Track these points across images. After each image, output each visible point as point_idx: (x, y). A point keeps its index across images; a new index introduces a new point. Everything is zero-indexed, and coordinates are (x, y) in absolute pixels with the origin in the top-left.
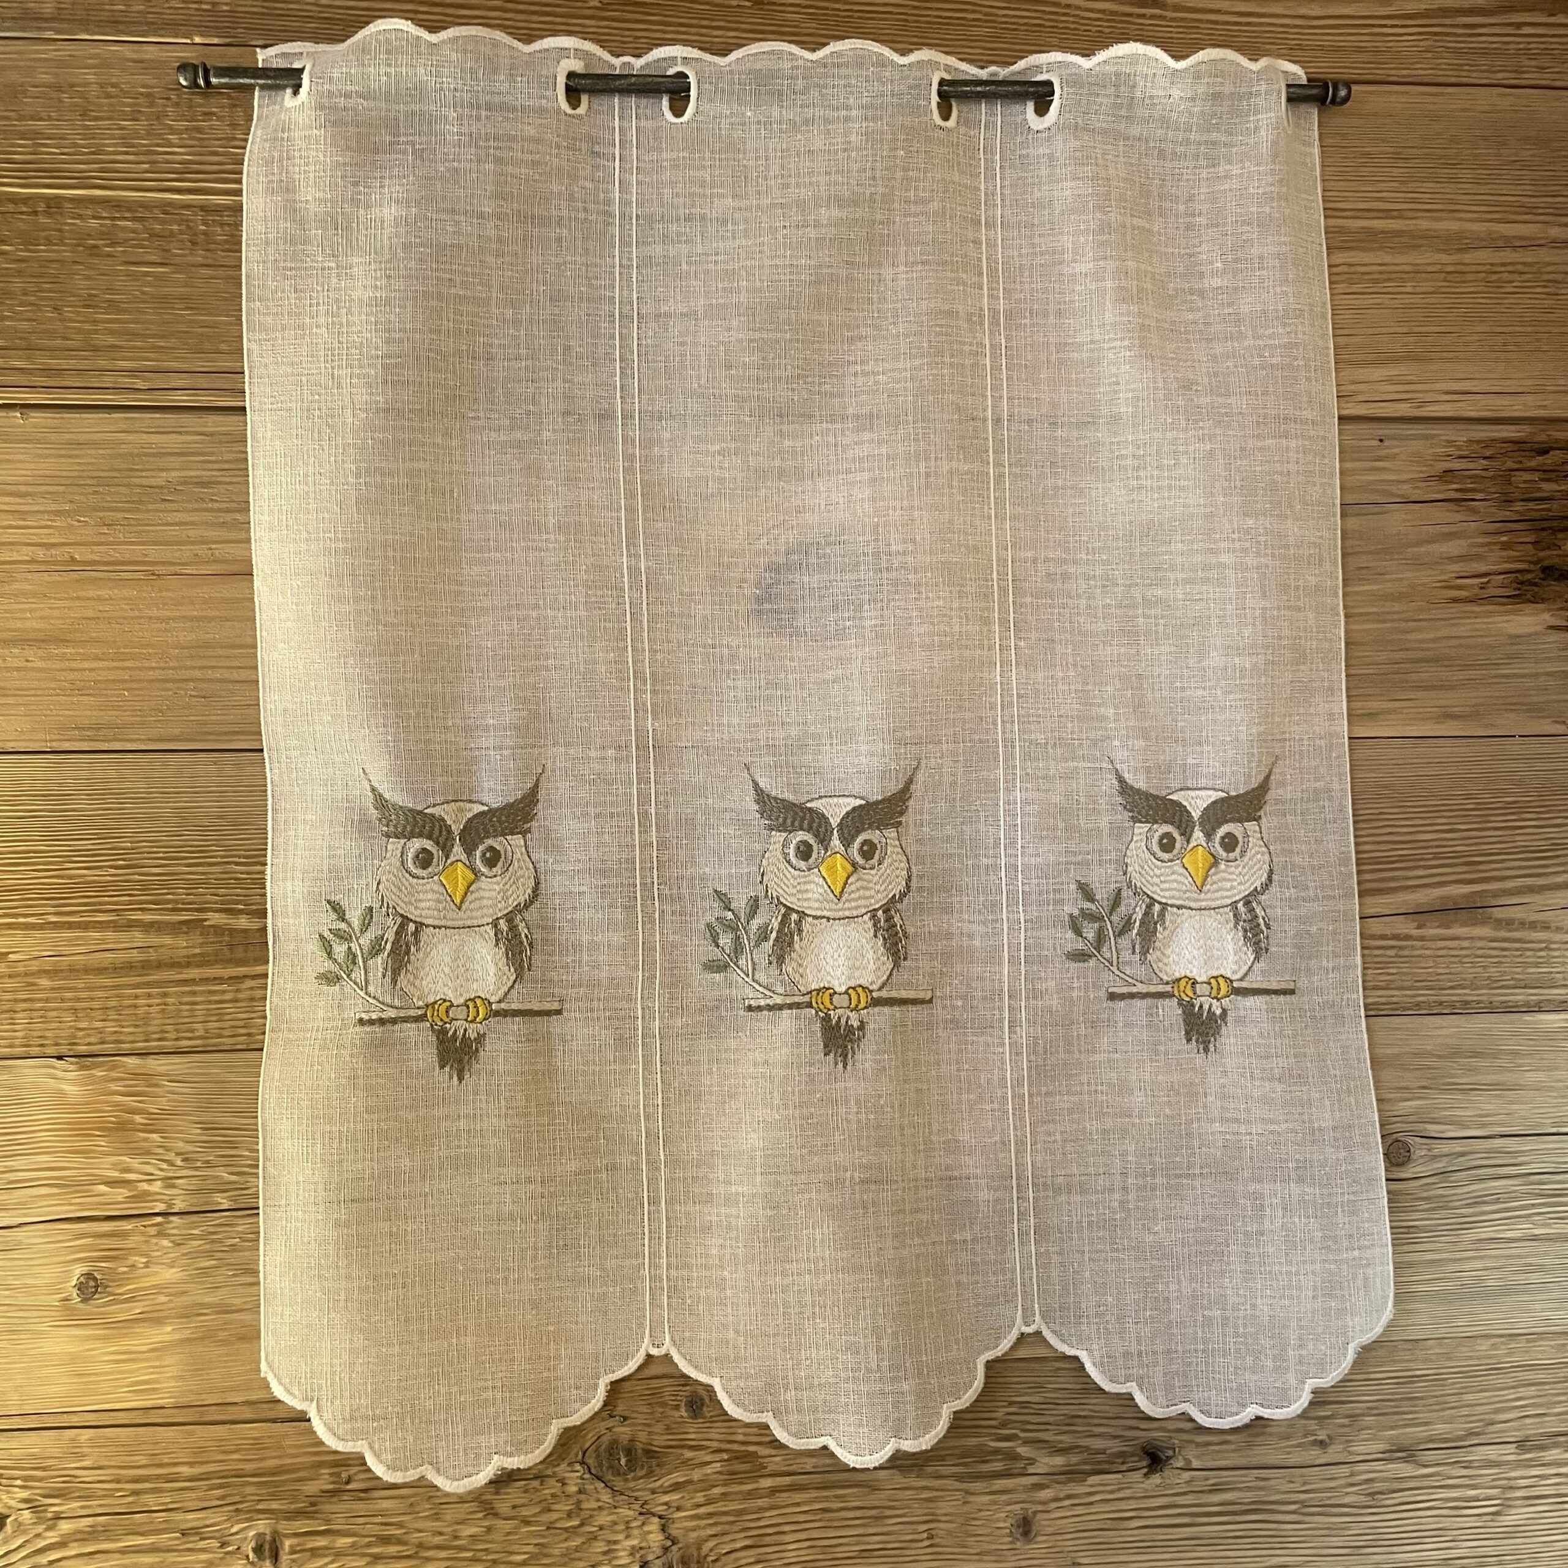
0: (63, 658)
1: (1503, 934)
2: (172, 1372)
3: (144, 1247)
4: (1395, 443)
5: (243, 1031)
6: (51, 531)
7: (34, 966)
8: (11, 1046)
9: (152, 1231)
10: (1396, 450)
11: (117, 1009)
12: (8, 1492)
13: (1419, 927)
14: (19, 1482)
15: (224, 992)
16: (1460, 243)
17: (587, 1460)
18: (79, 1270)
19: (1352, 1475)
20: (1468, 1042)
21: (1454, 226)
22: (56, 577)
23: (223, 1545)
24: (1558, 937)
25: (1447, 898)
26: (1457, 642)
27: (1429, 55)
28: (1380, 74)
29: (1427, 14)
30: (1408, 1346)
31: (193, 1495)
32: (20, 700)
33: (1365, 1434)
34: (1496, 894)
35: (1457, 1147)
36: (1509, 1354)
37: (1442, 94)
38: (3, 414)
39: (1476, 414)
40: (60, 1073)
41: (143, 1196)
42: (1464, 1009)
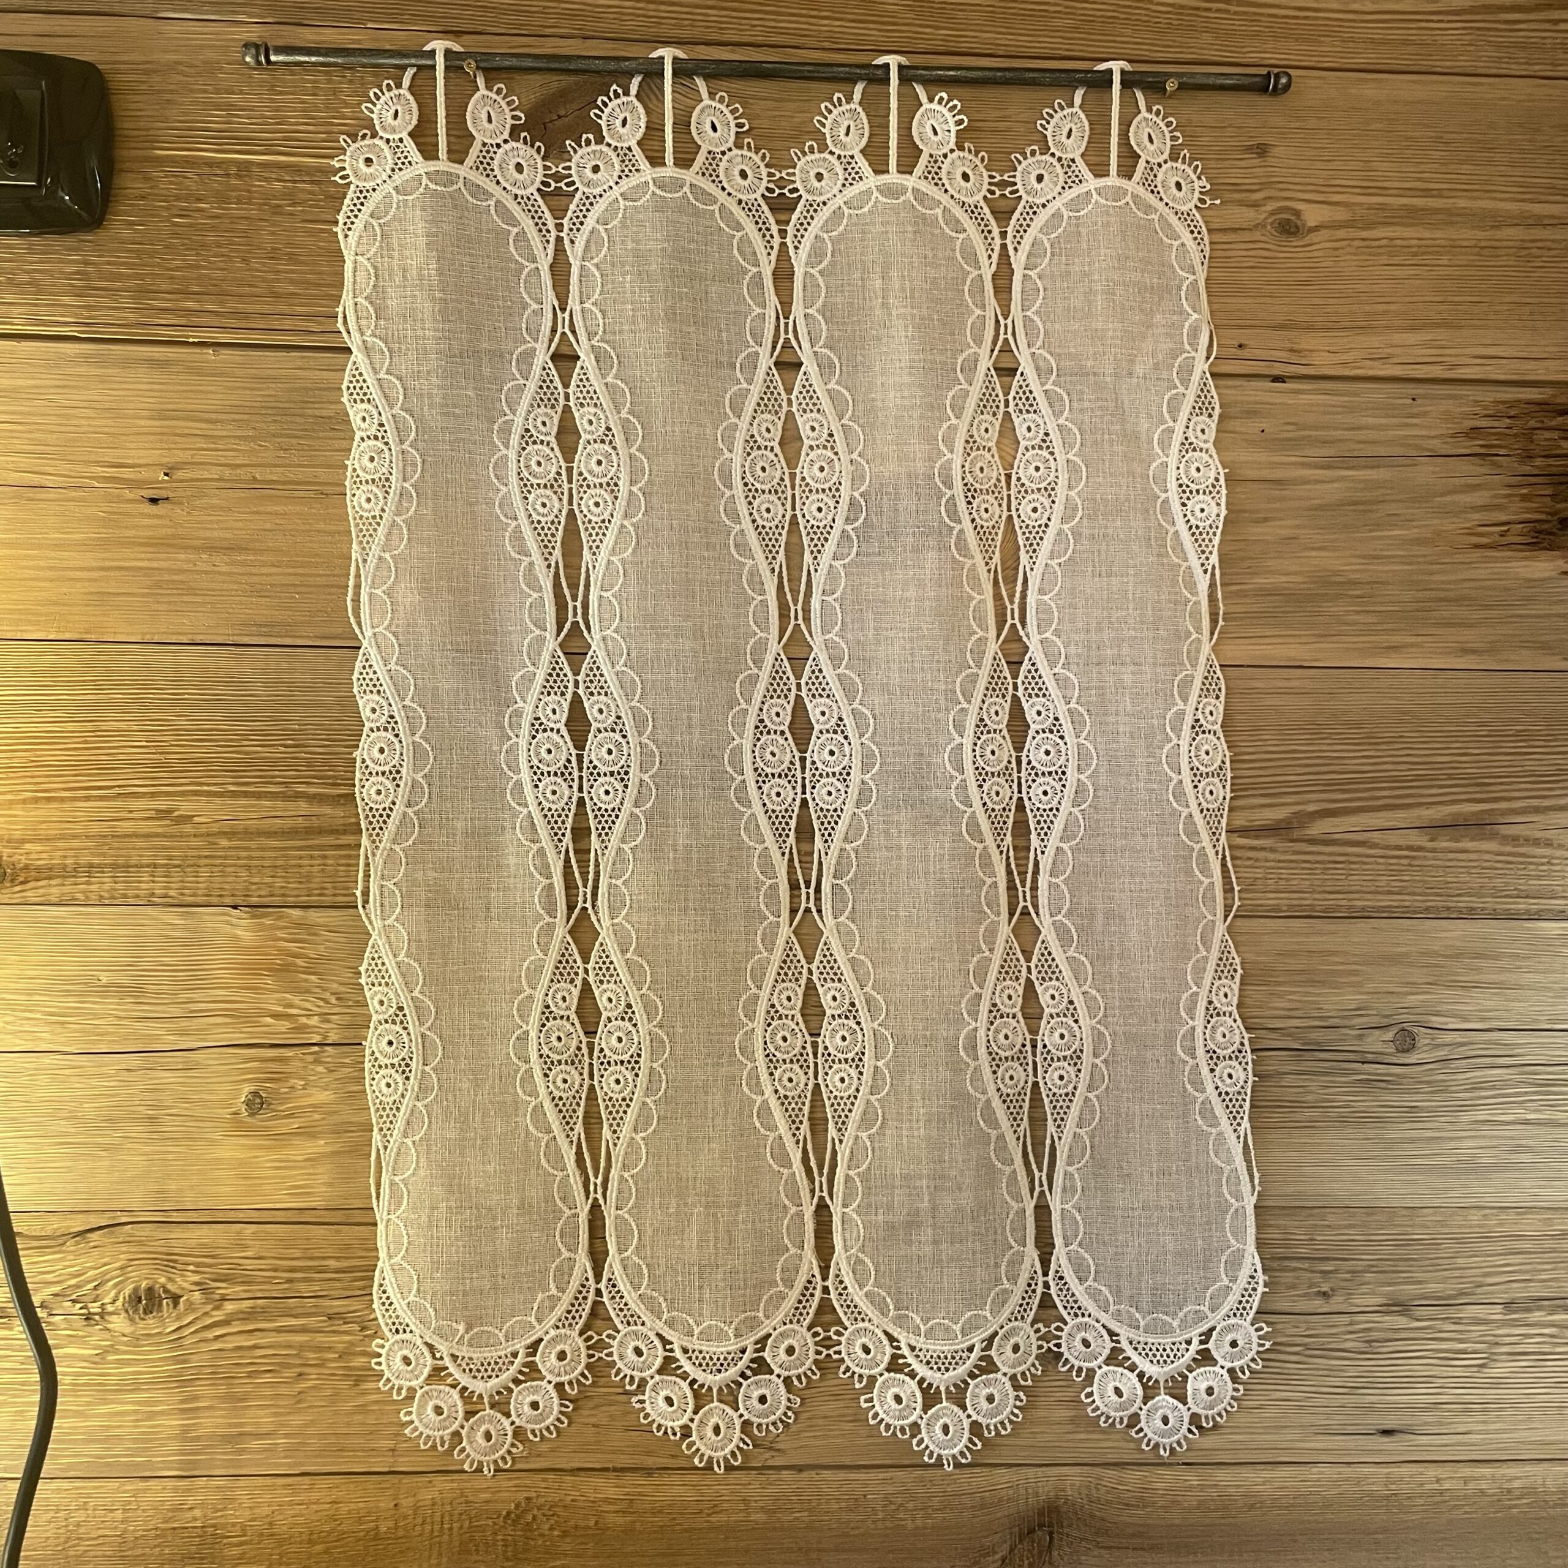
0: (244, 564)
1: (1508, 849)
2: (324, 1178)
3: (302, 1072)
4: (1428, 402)
6: (236, 453)
7: (216, 828)
8: (194, 895)
9: (310, 1058)
10: (1429, 408)
11: (285, 868)
12: (183, 1275)
13: (1432, 840)
14: (191, 1268)
16: (1497, 221)
18: (247, 1089)
19: (1351, 1324)
20: (1472, 945)
21: (1489, 205)
22: (240, 494)
23: (363, 1329)
24: (1558, 853)
25: (1458, 814)
26: (1477, 584)
27: (1472, 48)
28: (1425, 65)
29: (1472, 10)
30: (1404, 1212)
31: (338, 1284)
32: (207, 599)
33: (1365, 1289)
34: (1503, 813)
35: (1458, 1037)
36: (1500, 1225)
37: (1482, 84)
38: (197, 350)
39: (1502, 377)
40: (234, 921)
41: (302, 1029)
42: (1469, 914)
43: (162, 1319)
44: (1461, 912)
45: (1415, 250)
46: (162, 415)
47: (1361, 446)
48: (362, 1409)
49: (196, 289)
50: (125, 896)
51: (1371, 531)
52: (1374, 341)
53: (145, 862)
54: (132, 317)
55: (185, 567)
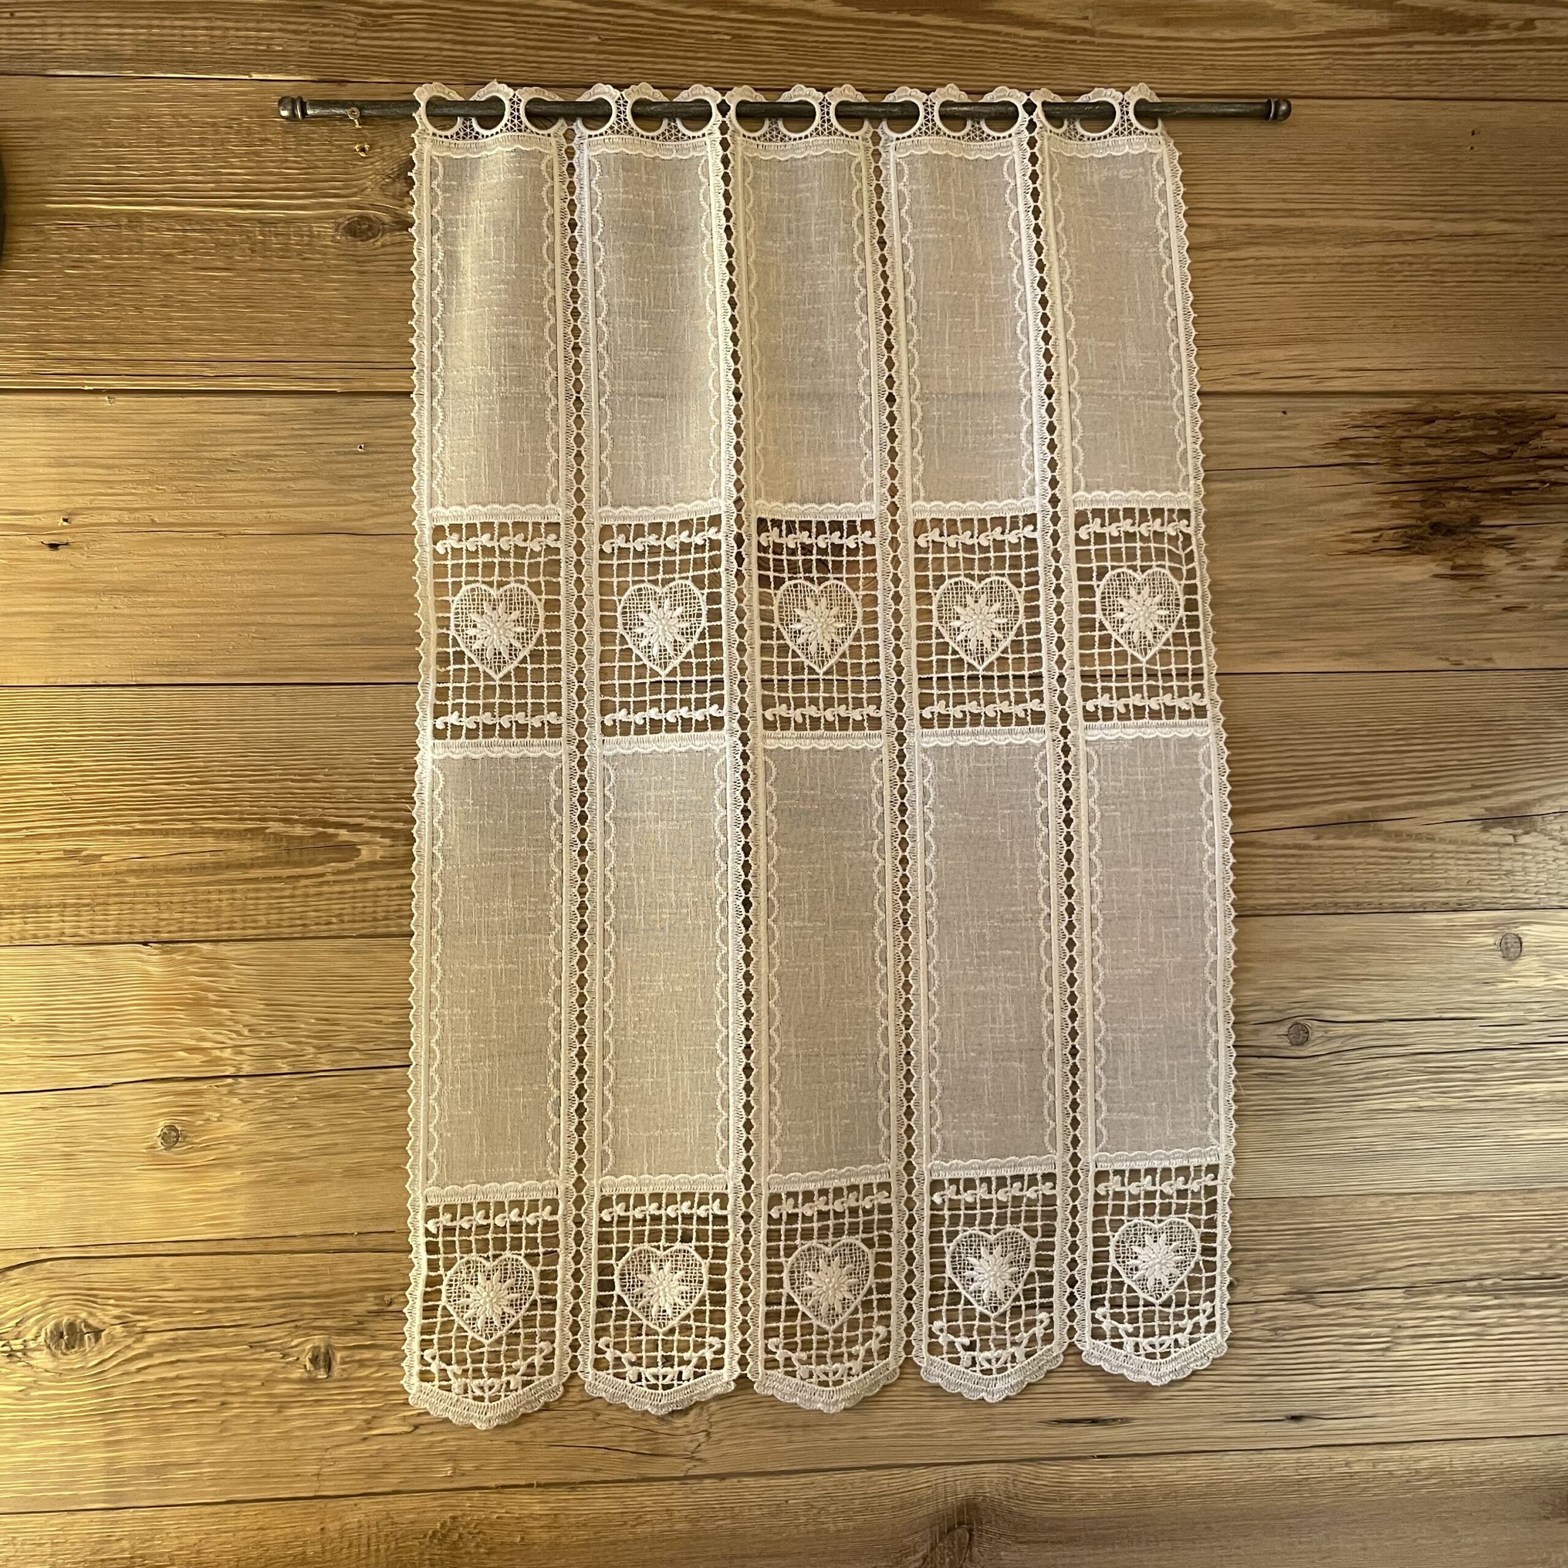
0: (146, 605)
1: (1392, 844)
2: (241, 1208)
3: (217, 1105)
4: (1298, 414)
5: (299, 922)
6: (134, 498)
7: (124, 866)
8: (104, 933)
9: (224, 1090)
10: (1298, 421)
11: (194, 903)
12: (104, 1310)
13: (1318, 838)
14: (112, 1302)
15: (282, 889)
16: (1357, 238)
18: (162, 1123)
19: (1257, 1313)
20: (1361, 938)
21: (1348, 222)
22: (138, 537)
23: (285, 1356)
24: (1440, 847)
25: (1342, 812)
26: (1352, 589)
27: (1329, 72)
29: (1329, 35)
30: (1305, 1202)
31: (259, 1313)
32: (109, 641)
33: (1270, 1278)
34: (1387, 810)
35: (1351, 1029)
36: (1398, 1209)
37: (1339, 107)
38: (93, 398)
39: (1367, 389)
40: (145, 957)
41: (217, 1061)
42: (1357, 910)
43: (84, 1354)
44: (1348, 907)
45: (1280, 268)
46: (60, 463)
47: (1236, 459)
48: (286, 1436)
49: (90, 338)
50: (35, 937)
51: (1248, 541)
52: (1244, 356)
53: (55, 901)
54: (28, 367)
55: (87, 610)
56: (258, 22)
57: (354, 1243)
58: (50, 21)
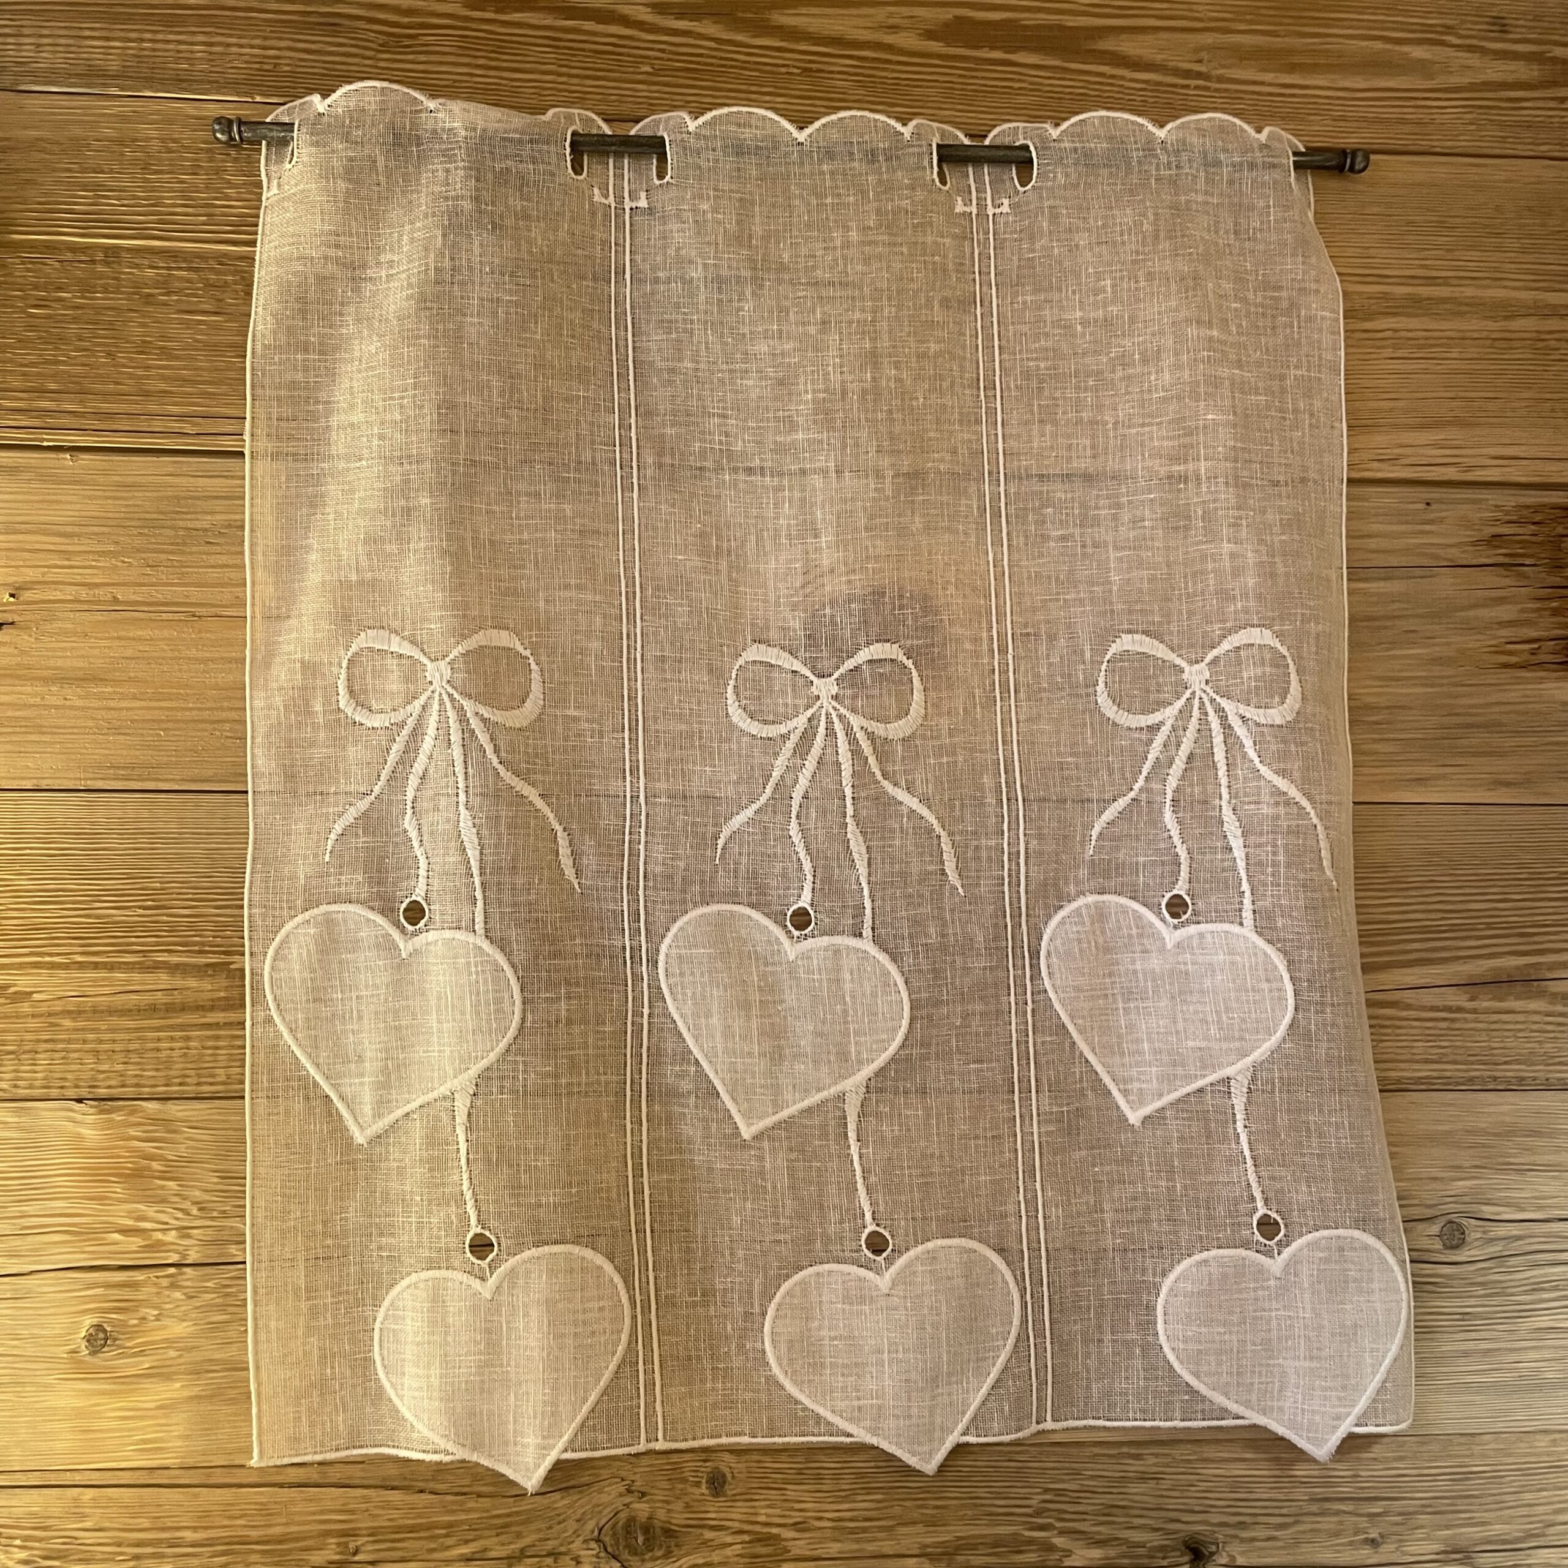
0: (100, 697)
1: (1558, 1008)
2: (179, 1430)
3: (156, 1300)
4: (1444, 507)
6: (95, 571)
7: (58, 1007)
8: (31, 1087)
9: (165, 1282)
10: (1444, 514)
11: (139, 1052)
12: (7, 1552)
13: (1472, 999)
14: (18, 1542)
16: (1508, 311)
17: (602, 1537)
18: (89, 1321)
20: (1523, 1120)
21: (1499, 293)
22: (99, 617)
25: (1500, 968)
26: (1508, 708)
27: (1473, 127)
28: (1424, 144)
29: (1472, 87)
30: (1463, 1440)
32: (57, 738)
33: (1420, 1533)
34: (1552, 967)
35: (1514, 1230)
37: (1485, 165)
38: (53, 455)
39: (1523, 479)
40: (79, 1117)
41: (157, 1246)
42: (1519, 1086)
44: (1509, 1083)
45: (1422, 342)
46: (10, 529)
47: (1374, 556)
49: (53, 386)
51: (1388, 649)
52: (1382, 440)
55: (32, 701)
56: (265, 38)
57: (314, 1475)
58: (26, 31)
